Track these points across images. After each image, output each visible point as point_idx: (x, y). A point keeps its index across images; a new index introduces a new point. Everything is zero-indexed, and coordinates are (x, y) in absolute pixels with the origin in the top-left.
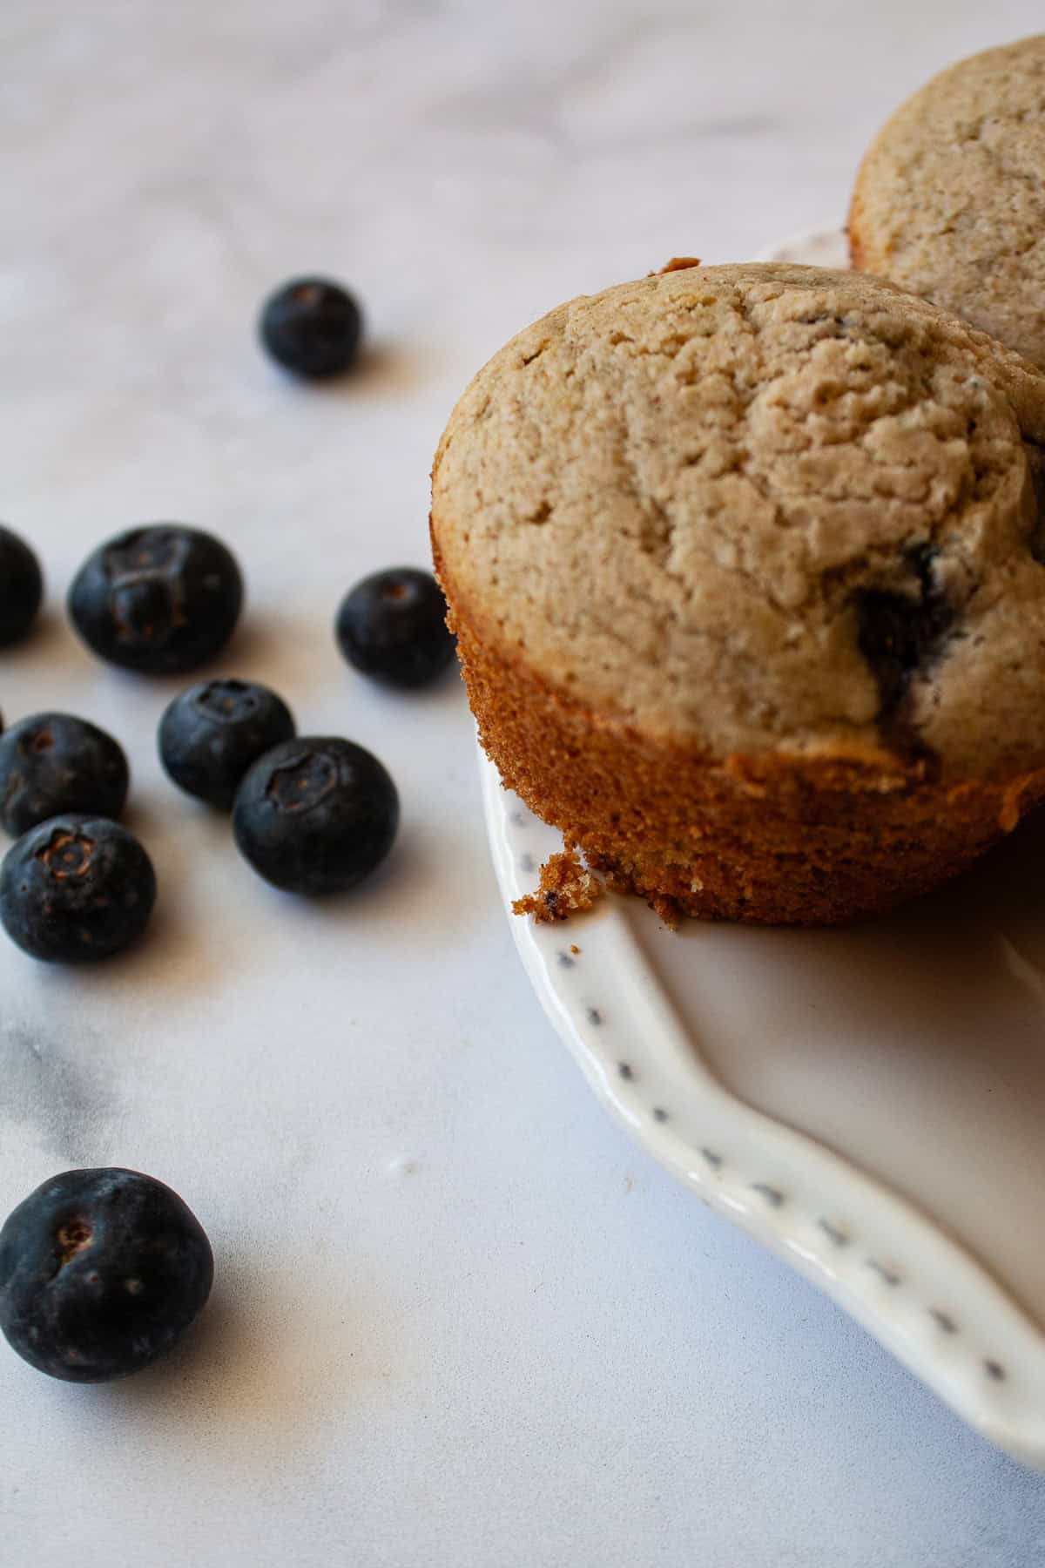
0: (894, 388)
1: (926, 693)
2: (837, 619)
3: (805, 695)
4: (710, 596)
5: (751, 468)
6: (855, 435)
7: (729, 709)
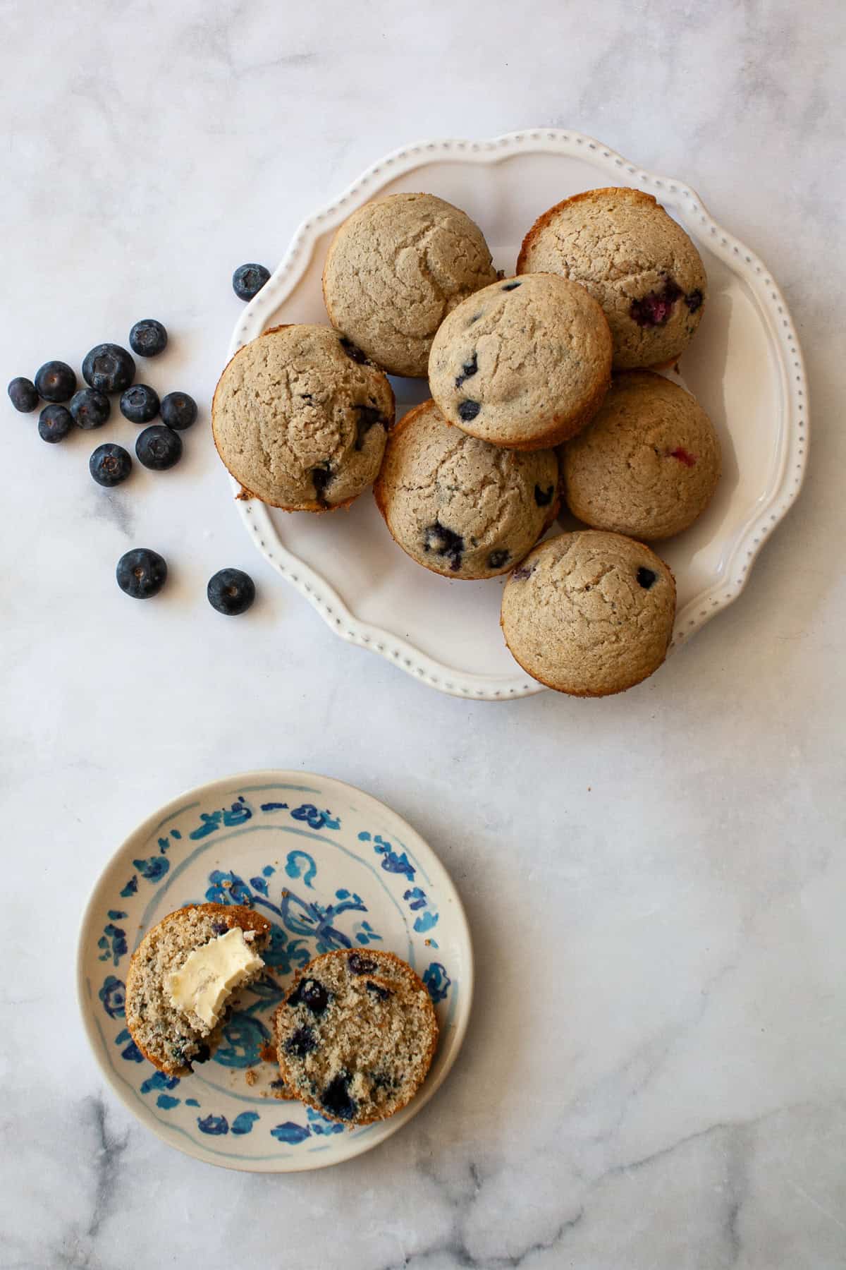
0: (323, 421)
1: (327, 492)
2: (308, 478)
3: (300, 497)
4: (279, 478)
5: (289, 444)
6: (312, 436)
7: (284, 500)
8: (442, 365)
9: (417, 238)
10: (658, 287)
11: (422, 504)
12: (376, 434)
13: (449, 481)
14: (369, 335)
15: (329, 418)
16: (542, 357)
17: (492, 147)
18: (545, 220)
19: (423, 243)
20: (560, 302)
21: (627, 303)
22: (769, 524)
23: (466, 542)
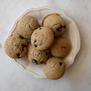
1: (19, 56)
2: (17, 55)
3: (16, 57)
5: (14, 51)
6: (16, 50)
8: (32, 40)
9: (28, 23)
10: (60, 26)
11: (32, 57)
12: (25, 48)
13: (35, 54)
14: (23, 35)
15: (18, 48)
16: (44, 39)
17: (38, 8)
18: (45, 18)
19: (29, 23)
20: (47, 31)
21: (56, 29)
22: (76, 54)
23: (38, 61)
